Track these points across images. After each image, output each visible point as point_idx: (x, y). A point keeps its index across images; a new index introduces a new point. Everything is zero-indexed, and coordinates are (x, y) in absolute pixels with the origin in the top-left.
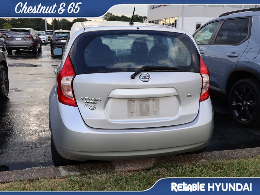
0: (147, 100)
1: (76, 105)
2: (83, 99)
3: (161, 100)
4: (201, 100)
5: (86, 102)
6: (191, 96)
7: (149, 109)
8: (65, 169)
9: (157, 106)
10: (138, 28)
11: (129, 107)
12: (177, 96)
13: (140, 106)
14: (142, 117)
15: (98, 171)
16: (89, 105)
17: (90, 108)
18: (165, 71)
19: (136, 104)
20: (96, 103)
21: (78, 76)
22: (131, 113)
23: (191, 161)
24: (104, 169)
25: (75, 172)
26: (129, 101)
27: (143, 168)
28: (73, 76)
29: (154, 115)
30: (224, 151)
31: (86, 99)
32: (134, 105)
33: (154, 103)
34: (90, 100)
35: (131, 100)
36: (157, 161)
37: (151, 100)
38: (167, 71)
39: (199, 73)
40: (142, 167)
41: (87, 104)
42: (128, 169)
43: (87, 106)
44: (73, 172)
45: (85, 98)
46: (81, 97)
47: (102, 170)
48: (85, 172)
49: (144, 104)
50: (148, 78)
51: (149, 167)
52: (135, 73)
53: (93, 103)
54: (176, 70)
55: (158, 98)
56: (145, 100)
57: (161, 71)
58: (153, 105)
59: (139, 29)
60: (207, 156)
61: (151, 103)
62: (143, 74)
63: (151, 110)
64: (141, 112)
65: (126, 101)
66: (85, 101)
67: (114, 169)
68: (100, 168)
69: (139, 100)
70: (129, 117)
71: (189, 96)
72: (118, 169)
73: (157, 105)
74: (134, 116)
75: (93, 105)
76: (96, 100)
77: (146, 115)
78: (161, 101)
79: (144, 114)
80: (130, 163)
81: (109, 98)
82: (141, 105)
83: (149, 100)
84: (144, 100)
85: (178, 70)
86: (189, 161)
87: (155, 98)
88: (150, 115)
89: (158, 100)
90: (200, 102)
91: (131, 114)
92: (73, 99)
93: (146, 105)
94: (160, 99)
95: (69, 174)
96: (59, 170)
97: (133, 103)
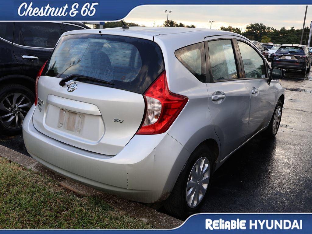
4: (138, 133)
7: (74, 124)
10: (100, 32)
11: (61, 116)
13: (68, 119)
14: (68, 131)
16: (40, 106)
17: (39, 109)
22: (61, 123)
26: (61, 110)
29: (77, 133)
32: (64, 115)
33: (80, 118)
34: (40, 101)
35: (63, 110)
37: (78, 114)
38: (98, 83)
41: (39, 105)
57: (92, 82)
58: (79, 121)
61: (77, 118)
62: (71, 82)
63: (76, 126)
64: (68, 125)
69: (68, 112)
70: (58, 127)
71: (118, 122)
73: (82, 122)
74: (62, 127)
75: (41, 107)
77: (71, 130)
78: (87, 118)
79: (70, 128)
81: (47, 104)
82: (69, 117)
83: (76, 114)
84: (72, 113)
85: (110, 85)
88: (74, 131)
89: (84, 116)
91: (61, 125)
94: (86, 116)
95: (32, 168)
96: (34, 163)
97: (64, 113)
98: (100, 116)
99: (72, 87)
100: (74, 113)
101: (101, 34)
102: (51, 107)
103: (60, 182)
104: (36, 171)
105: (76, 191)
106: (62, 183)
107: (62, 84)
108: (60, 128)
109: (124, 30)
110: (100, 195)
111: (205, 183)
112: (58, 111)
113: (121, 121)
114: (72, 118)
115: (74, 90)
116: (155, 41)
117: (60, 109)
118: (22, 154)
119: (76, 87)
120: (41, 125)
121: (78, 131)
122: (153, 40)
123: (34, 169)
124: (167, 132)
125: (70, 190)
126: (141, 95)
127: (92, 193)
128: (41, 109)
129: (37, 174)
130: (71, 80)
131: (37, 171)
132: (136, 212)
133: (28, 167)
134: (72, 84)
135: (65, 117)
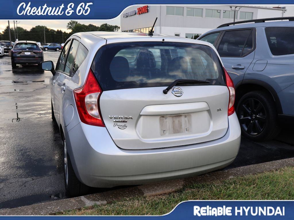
0: (179, 116)
1: (103, 125)
2: (111, 118)
5: (115, 122)
6: (221, 110)
7: (181, 126)
8: (88, 199)
9: (189, 122)
10: (163, 40)
11: (162, 124)
12: (209, 111)
13: (173, 123)
14: (175, 134)
15: (127, 197)
16: (118, 124)
17: (119, 127)
18: (195, 84)
19: (169, 121)
20: (126, 122)
21: (105, 93)
22: (164, 131)
23: (220, 179)
24: (132, 195)
25: (101, 201)
26: (162, 118)
27: (174, 190)
28: (100, 93)
29: (187, 132)
30: (248, 166)
31: (115, 118)
32: (166, 122)
33: (186, 119)
34: (119, 118)
35: (163, 117)
36: (185, 182)
37: (183, 116)
39: (226, 86)
40: (171, 189)
41: (117, 123)
42: (158, 192)
43: (116, 125)
44: (98, 201)
45: (115, 116)
46: (109, 116)
47: (131, 196)
48: (112, 199)
49: (177, 120)
50: (181, 93)
51: (179, 188)
52: (168, 88)
53: (124, 122)
54: (206, 84)
55: (190, 114)
56: (178, 116)
57: (192, 84)
58: (186, 121)
59: (165, 41)
60: (233, 173)
61: (183, 119)
62: (176, 88)
63: (183, 126)
64: (174, 129)
65: (158, 118)
66: (114, 120)
67: (143, 194)
68: (127, 194)
69: (171, 116)
70: (161, 135)
71: (219, 110)
72: (148, 194)
74: (167, 134)
75: (123, 124)
76: (127, 118)
77: (179, 133)
78: (194, 117)
79: (177, 131)
80: (158, 186)
81: (140, 116)
82: (173, 122)
83: (181, 116)
84: (176, 116)
86: (217, 179)
87: (187, 114)
88: (182, 132)
89: (190, 115)
90: (228, 116)
91: (163, 132)
92: (100, 119)
93: (179, 121)
94: (192, 115)
95: (95, 204)
97: (165, 120)
99: (179, 92)
108: (164, 135)
122: (209, 46)
135: (168, 123)
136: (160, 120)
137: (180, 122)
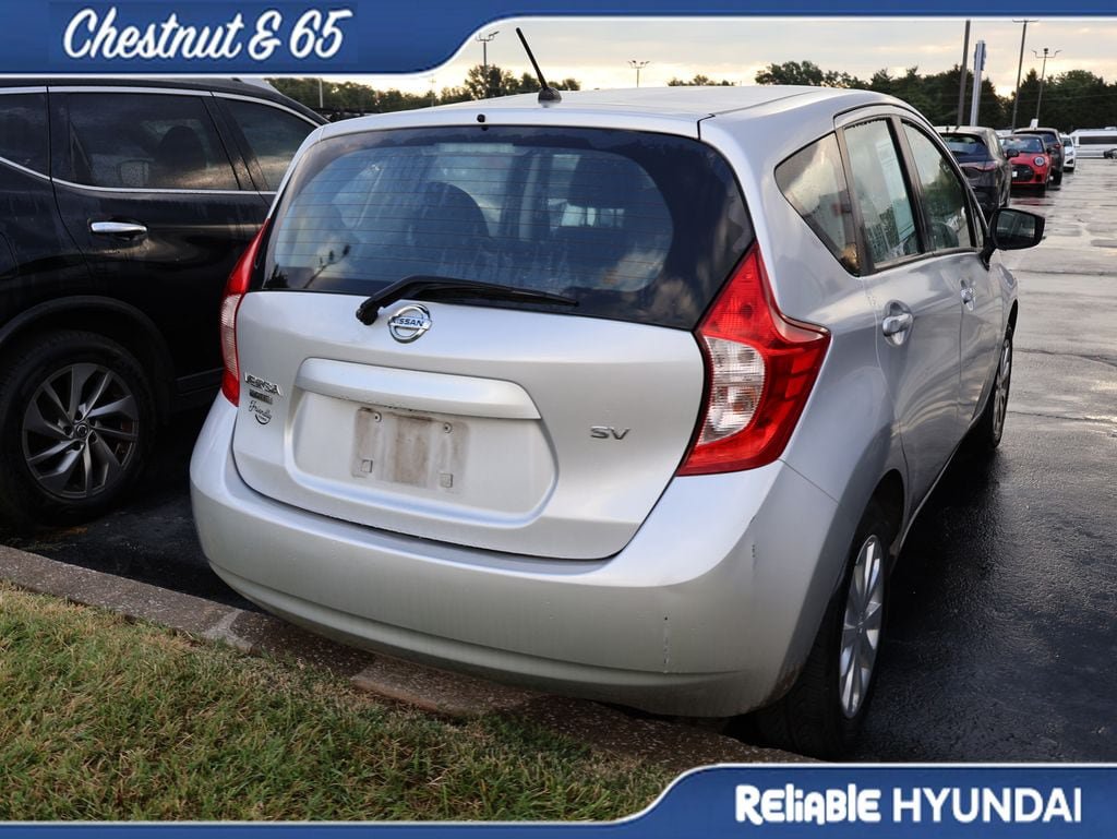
0: (423, 419)
3: (475, 429)
4: (683, 469)
5: (252, 394)
6: (616, 437)
7: (425, 459)
8: (236, 621)
9: (458, 453)
10: (481, 118)
11: (360, 437)
12: (539, 422)
13: (397, 441)
14: (398, 485)
17: (258, 415)
19: (385, 429)
20: (271, 402)
21: (248, 298)
22: (364, 461)
25: (247, 638)
26: (363, 413)
29: (440, 489)
31: (250, 382)
32: (377, 431)
33: (447, 437)
34: (258, 385)
35: (369, 410)
37: (437, 421)
38: (515, 304)
39: (694, 331)
40: (444, 702)
41: (255, 399)
43: (254, 406)
44: (241, 636)
49: (412, 433)
50: (417, 329)
51: (470, 711)
52: (368, 301)
53: (266, 399)
55: (462, 421)
56: (418, 418)
57: (487, 301)
58: (444, 446)
61: (435, 434)
63: (431, 464)
64: (397, 465)
65: (352, 411)
66: (251, 391)
67: (356, 672)
69: (394, 414)
70: (354, 476)
71: (605, 436)
73: (455, 449)
74: (372, 475)
75: (263, 406)
76: (269, 390)
77: (412, 483)
78: (477, 435)
79: (407, 473)
81: (300, 390)
82: (400, 438)
83: (430, 420)
84: (412, 417)
85: (564, 308)
87: (456, 421)
88: (425, 486)
89: (465, 427)
91: (363, 465)
93: (419, 439)
94: (473, 427)
95: (224, 638)
96: (222, 616)
97: (374, 424)
98: (537, 421)
99: (412, 326)
100: (418, 417)
101: (486, 123)
102: (313, 403)
103: (353, 674)
104: (245, 646)
105: (428, 700)
106: (361, 679)
107: (368, 315)
108: (363, 477)
109: (546, 107)
110: (521, 707)
111: (872, 628)
112: (347, 419)
113: (620, 434)
114: (413, 439)
115: (417, 337)
116: (704, 138)
117: (356, 408)
118: (160, 589)
119: (426, 326)
120: (279, 474)
121: (442, 485)
122: (696, 136)
123: (235, 638)
124: (784, 456)
125: (400, 702)
126: (688, 337)
127: (489, 704)
128: (267, 415)
129: (254, 654)
130: (401, 301)
131: (251, 645)
132: (675, 753)
133: (211, 634)
134: (405, 312)
135: (380, 438)
136: (359, 420)
137: (423, 444)
